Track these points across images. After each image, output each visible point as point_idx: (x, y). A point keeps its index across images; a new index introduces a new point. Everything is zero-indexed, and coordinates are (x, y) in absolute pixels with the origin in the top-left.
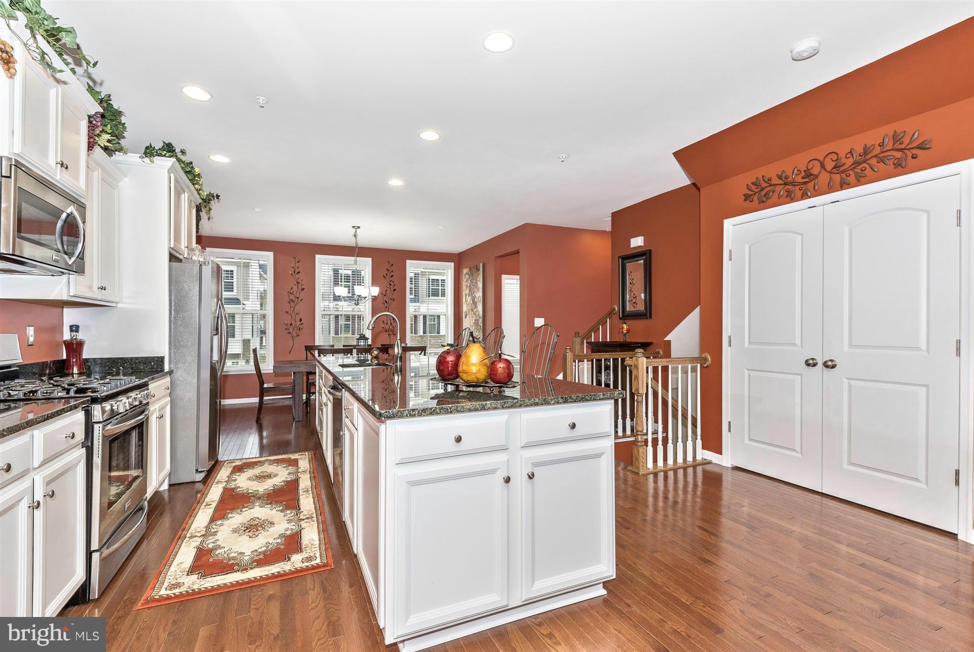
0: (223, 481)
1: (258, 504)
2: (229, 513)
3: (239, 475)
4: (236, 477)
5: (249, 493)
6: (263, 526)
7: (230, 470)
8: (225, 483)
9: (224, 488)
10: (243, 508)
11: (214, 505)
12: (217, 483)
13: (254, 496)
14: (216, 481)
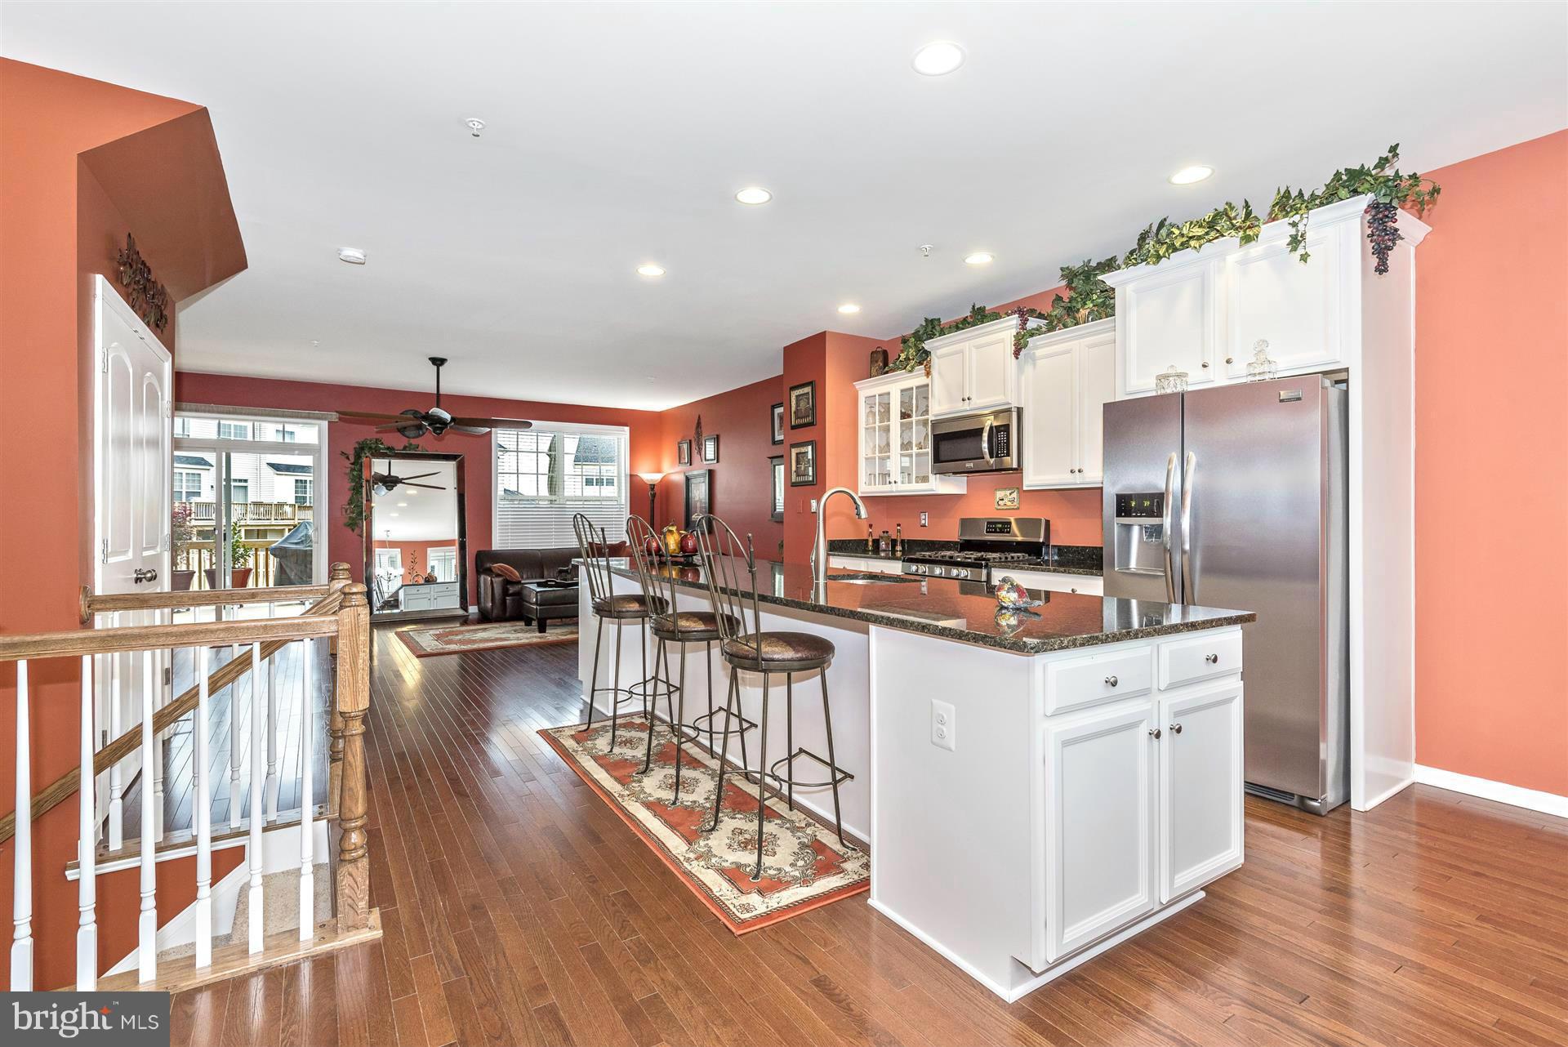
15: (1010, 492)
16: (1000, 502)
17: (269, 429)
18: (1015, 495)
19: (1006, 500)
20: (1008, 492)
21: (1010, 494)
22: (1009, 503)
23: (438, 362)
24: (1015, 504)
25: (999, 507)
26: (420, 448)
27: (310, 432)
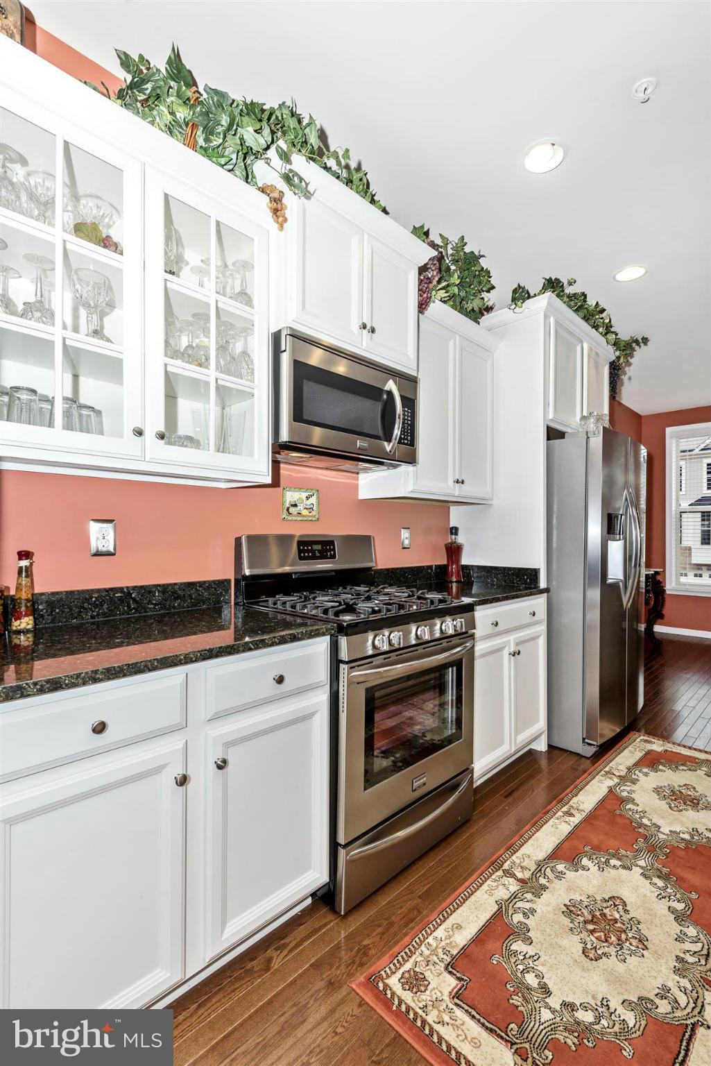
0: (617, 774)
1: (642, 863)
2: (586, 854)
3: (646, 775)
4: (640, 775)
5: (641, 825)
6: (623, 936)
7: (639, 755)
8: (616, 780)
9: (611, 790)
10: (614, 856)
11: (577, 819)
12: (607, 773)
13: (645, 838)
14: (607, 769)
15: (307, 494)
16: (292, 510)
18: (313, 500)
19: (300, 507)
20: (304, 495)
21: (308, 498)
22: (305, 512)
24: (314, 513)
25: (290, 518)
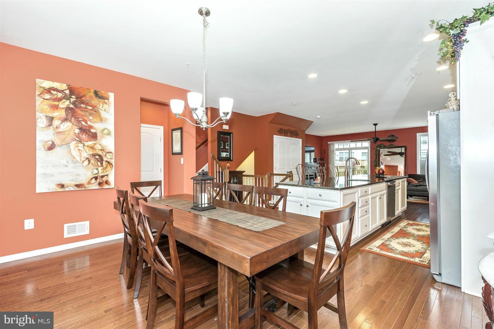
17: (359, 144)
23: (375, 125)
26: (394, 145)
27: (367, 144)
